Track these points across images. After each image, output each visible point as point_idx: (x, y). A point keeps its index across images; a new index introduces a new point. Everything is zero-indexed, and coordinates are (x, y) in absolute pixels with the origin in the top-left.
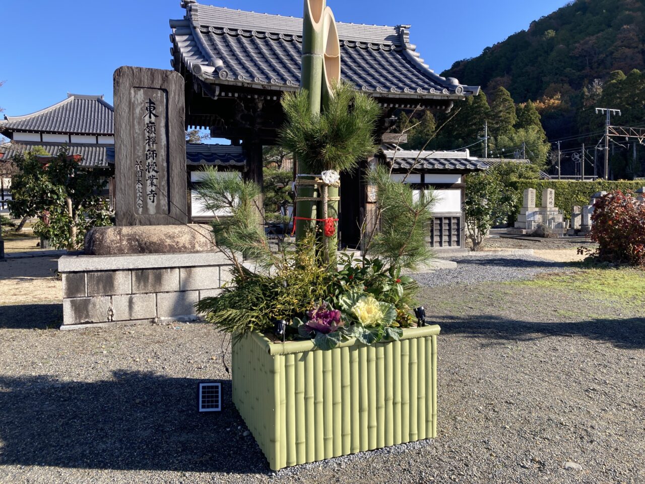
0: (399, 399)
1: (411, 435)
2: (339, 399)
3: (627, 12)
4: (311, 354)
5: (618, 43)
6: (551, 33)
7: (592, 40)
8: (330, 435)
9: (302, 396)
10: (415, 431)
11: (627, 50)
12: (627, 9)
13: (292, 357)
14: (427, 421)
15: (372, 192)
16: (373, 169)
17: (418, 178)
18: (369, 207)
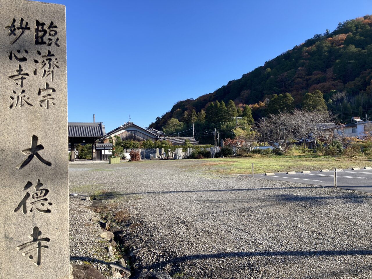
3: (302, 61)
5: (296, 76)
6: (269, 70)
7: (285, 74)
11: (300, 79)
12: (302, 59)
15: (94, 151)
16: (94, 147)
17: (103, 148)
18: (94, 153)
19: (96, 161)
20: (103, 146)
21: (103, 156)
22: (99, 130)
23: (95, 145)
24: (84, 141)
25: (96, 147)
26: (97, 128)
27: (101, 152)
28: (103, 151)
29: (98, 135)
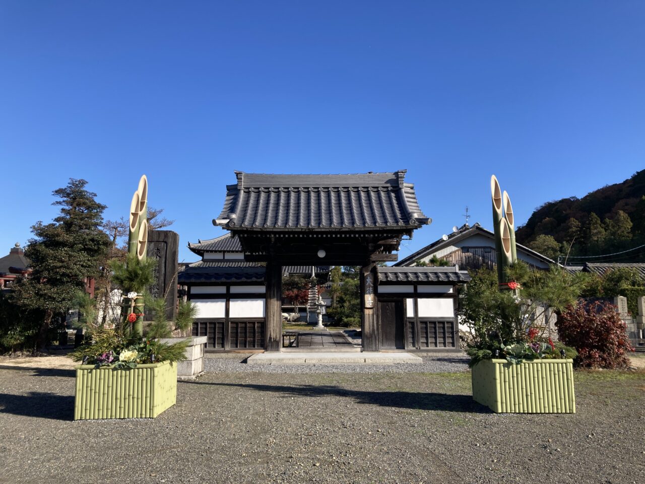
0: (136, 396)
1: (141, 414)
2: (106, 392)
4: (94, 371)
8: (101, 408)
9: (89, 388)
10: (144, 413)
13: (86, 371)
14: (150, 409)
15: (369, 299)
16: (369, 281)
17: (410, 289)
18: (367, 312)
19: (377, 350)
20: (412, 278)
21: (413, 328)
22: (391, 203)
23: (374, 271)
24: (321, 254)
25: (376, 283)
26: (383, 194)
27: (402, 309)
28: (409, 302)
29: (386, 222)
